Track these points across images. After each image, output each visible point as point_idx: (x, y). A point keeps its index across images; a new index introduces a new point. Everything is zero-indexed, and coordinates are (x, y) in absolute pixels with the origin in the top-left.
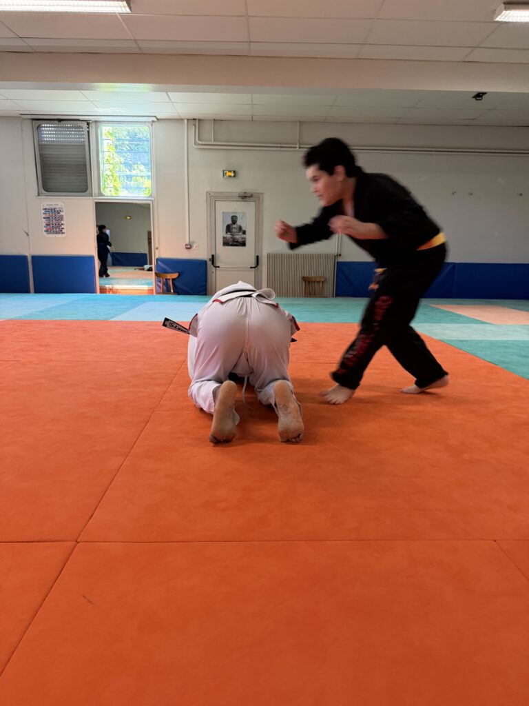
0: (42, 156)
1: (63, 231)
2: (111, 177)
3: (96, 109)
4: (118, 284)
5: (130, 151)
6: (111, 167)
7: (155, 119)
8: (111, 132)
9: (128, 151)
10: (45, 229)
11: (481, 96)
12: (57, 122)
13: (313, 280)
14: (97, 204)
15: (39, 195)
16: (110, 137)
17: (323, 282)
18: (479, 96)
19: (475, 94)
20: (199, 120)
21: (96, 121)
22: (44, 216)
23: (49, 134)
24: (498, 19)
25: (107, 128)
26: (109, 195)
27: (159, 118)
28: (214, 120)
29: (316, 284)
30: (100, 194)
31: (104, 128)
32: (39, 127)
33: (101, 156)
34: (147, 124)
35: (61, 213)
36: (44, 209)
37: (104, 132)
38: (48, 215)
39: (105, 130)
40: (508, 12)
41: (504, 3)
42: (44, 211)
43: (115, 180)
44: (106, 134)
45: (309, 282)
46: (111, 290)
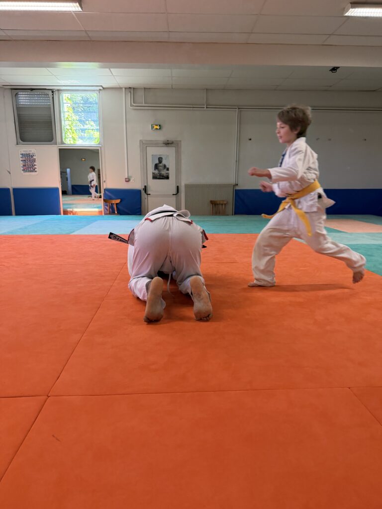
0: (19, 116)
1: (36, 170)
2: (70, 131)
3: (58, 81)
4: (76, 208)
5: (84, 111)
6: (70, 123)
7: (101, 88)
8: (69, 97)
9: (82, 111)
10: (22, 169)
11: (336, 70)
12: (29, 91)
13: (218, 202)
14: (60, 149)
15: (17, 144)
16: (69, 102)
17: (225, 204)
18: (334, 69)
19: (331, 68)
20: (134, 88)
21: (58, 90)
22: (21, 159)
23: (24, 99)
24: (347, 14)
25: (67, 95)
26: (69, 143)
27: (104, 87)
28: (144, 88)
29: (220, 206)
30: (62, 143)
31: (64, 95)
32: (17, 94)
33: (62, 115)
34: (96, 92)
35: (34, 157)
36: (21, 154)
37: (64, 98)
38: (24, 159)
39: (65, 96)
40: (353, 9)
41: (351, 3)
42: (21, 156)
43: (73, 133)
44: (65, 99)
45: (215, 205)
46: (71, 212)
